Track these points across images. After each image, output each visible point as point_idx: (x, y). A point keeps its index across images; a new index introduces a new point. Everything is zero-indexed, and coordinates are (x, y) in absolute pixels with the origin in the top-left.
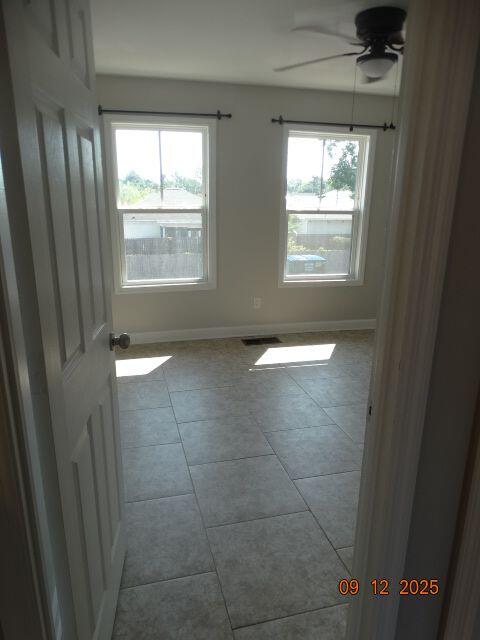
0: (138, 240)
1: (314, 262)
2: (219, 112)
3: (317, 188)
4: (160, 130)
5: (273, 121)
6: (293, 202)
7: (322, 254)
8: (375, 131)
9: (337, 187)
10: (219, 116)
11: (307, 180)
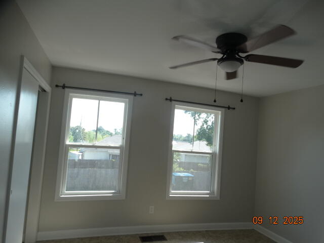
0: (96, 160)
1: (188, 177)
2: (135, 92)
3: (189, 140)
4: (99, 100)
5: (167, 99)
6: (176, 146)
7: (192, 173)
8: (223, 109)
9: (200, 140)
10: (135, 94)
11: (185, 135)
